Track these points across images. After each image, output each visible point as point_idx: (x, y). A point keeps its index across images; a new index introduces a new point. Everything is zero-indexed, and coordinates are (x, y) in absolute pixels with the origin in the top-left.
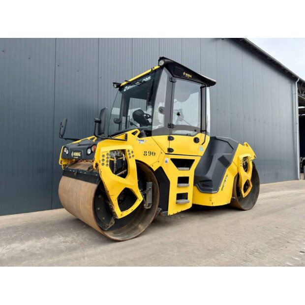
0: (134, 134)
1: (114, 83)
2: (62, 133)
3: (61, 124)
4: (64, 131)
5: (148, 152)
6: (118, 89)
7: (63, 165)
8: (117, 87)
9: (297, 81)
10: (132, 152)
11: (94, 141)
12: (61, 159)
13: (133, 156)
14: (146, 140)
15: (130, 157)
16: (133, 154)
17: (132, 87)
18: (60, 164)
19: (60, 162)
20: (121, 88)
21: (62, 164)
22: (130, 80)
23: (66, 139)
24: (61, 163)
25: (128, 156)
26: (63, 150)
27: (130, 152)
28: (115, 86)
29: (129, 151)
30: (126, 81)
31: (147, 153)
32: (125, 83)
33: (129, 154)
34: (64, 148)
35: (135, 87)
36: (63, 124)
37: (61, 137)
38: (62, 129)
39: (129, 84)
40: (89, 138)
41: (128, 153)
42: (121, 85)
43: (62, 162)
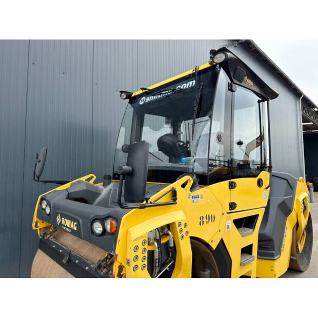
0: (183, 186)
1: (122, 92)
2: (37, 173)
3: (37, 158)
4: (42, 169)
5: (205, 217)
6: (128, 100)
7: (40, 229)
8: (126, 98)
9: (302, 97)
10: (186, 225)
11: (91, 182)
12: (35, 219)
13: (187, 233)
14: (202, 195)
15: (182, 237)
16: (187, 229)
17: (155, 97)
18: (34, 228)
19: (34, 225)
20: (132, 100)
21: (38, 229)
22: (151, 88)
23: (46, 182)
24: (36, 226)
25: (180, 235)
26: (41, 203)
27: (182, 227)
28: (124, 96)
29: (180, 224)
30: (142, 89)
31: (205, 220)
32: (140, 92)
33: (181, 230)
34: (42, 199)
35: (160, 98)
36: (41, 158)
37: (36, 178)
38: (39, 165)
39: (148, 93)
40: (83, 179)
41: (178, 229)
42: (133, 95)
43: (38, 225)
